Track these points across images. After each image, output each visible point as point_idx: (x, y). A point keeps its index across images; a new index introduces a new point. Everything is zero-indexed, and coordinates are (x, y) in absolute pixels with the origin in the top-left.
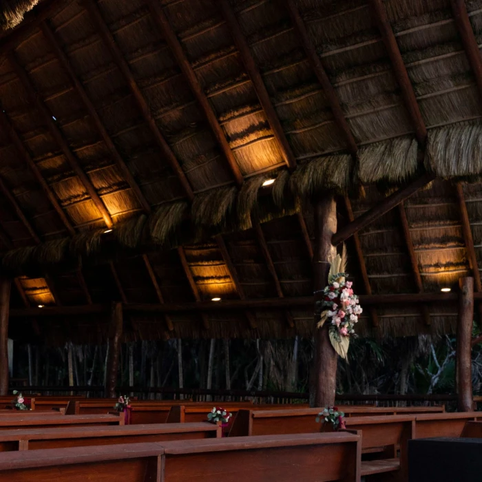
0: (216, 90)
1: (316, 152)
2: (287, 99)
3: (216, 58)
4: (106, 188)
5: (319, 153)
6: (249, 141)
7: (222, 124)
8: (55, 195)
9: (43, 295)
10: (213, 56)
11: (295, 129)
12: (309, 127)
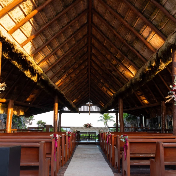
0: (134, 24)
1: (172, 33)
2: (153, 17)
3: (129, 13)
4: (128, 66)
5: (173, 32)
6: (152, 37)
7: (142, 34)
8: (119, 71)
9: (146, 101)
10: (127, 13)
11: (161, 27)
12: (164, 24)
